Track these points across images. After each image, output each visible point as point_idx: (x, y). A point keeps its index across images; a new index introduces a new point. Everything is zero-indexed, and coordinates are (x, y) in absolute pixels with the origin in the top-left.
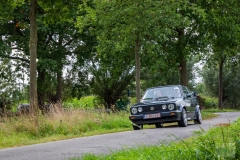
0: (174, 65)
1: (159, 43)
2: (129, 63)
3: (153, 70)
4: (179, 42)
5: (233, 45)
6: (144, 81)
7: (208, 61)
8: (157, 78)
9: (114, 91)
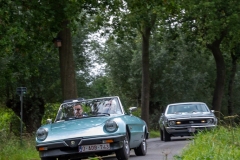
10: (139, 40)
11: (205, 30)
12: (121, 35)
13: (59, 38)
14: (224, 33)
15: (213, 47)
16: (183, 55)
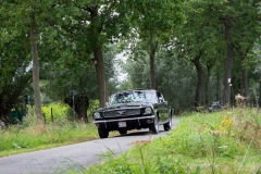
0: (86, 58)
1: (64, 27)
2: (24, 58)
3: (58, 65)
4: (92, 26)
5: (165, 28)
6: (47, 82)
7: (133, 51)
8: (63, 77)
9: (5, 97)
10: (148, 58)
11: (189, 51)
12: (136, 55)
13: (96, 59)
14: (201, 52)
15: (195, 62)
16: (176, 66)
